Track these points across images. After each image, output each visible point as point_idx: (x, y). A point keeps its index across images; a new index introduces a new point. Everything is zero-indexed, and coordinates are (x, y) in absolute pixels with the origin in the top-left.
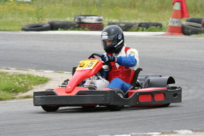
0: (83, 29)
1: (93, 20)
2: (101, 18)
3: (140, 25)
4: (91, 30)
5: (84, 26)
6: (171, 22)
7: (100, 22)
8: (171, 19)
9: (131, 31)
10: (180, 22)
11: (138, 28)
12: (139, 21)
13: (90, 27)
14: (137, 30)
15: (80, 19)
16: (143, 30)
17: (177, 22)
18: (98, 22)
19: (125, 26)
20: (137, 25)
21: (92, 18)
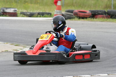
0: (6, 16)
2: (16, 9)
3: (39, 14)
4: (10, 16)
5: (6, 14)
6: (56, 12)
7: (15, 12)
8: (56, 10)
9: (34, 17)
10: (61, 12)
12: (38, 11)
13: (9, 14)
14: (37, 17)
15: (3, 10)
16: (40, 17)
17: (59, 12)
18: (14, 12)
19: (30, 14)
20: (37, 14)
21: (11, 10)
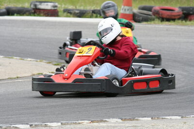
0: (39, 15)
1: (48, 6)
2: (57, 4)
3: (94, 12)
4: (46, 16)
5: (40, 12)
6: (123, 9)
7: (55, 8)
8: (122, 7)
9: (85, 17)
10: (132, 10)
11: (92, 15)
12: (93, 8)
13: (45, 12)
14: (91, 17)
15: (35, 5)
16: (96, 17)
17: (128, 10)
18: (53, 8)
19: (80, 13)
20: (91, 12)
21: (47, 5)
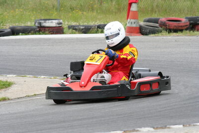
0: (44, 33)
2: (61, 21)
3: (99, 27)
4: (51, 34)
5: (45, 29)
6: (129, 23)
7: (60, 25)
8: (129, 20)
9: (90, 33)
10: (138, 23)
11: (98, 30)
13: (50, 30)
15: (40, 23)
16: (102, 32)
17: (134, 23)
18: (58, 26)
19: (85, 29)
20: (96, 27)
21: (52, 22)
